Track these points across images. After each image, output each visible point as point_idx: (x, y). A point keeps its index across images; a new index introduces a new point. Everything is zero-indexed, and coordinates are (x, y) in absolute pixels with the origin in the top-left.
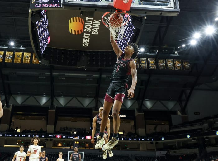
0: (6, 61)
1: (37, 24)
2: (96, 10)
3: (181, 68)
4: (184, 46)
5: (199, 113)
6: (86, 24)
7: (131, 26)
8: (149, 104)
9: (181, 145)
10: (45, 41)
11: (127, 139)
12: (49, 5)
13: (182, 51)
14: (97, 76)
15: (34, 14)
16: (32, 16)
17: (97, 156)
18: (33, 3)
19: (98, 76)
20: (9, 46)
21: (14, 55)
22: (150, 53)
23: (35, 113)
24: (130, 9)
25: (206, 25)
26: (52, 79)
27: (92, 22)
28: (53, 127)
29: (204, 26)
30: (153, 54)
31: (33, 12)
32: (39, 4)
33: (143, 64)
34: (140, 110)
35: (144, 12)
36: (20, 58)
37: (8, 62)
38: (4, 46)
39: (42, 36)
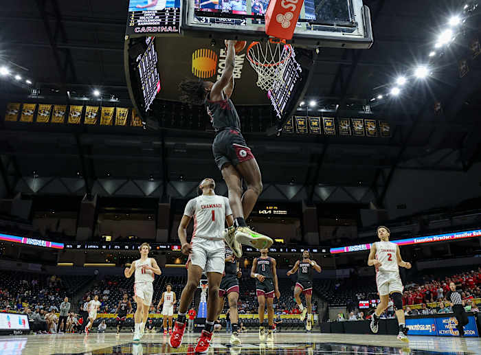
1: (139, 60)
3: (375, 133)
4: (380, 97)
5: (405, 206)
6: (220, 60)
7: (295, 64)
8: (324, 193)
10: (151, 88)
11: (290, 251)
12: (159, 29)
13: (377, 106)
15: (133, 43)
16: (130, 47)
18: (131, 25)
20: (91, 96)
21: (100, 111)
22: (326, 109)
23: (136, 209)
24: (293, 37)
25: (414, 63)
26: (164, 151)
28: (166, 231)
29: (412, 65)
30: (330, 111)
31: (131, 40)
32: (141, 26)
33: (315, 126)
34: (309, 202)
35: (316, 42)
36: (111, 117)
37: (89, 123)
38: (82, 97)
39: (148, 81)
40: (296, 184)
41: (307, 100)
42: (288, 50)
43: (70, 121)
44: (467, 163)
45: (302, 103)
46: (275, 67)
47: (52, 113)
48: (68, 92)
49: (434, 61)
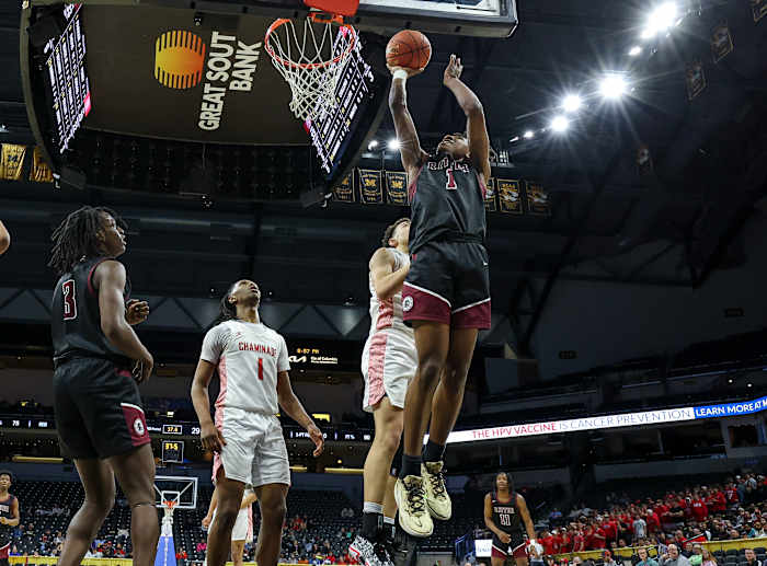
1: (50, 51)
3: (518, 206)
4: (529, 134)
5: (574, 353)
6: (211, 54)
7: (360, 65)
9: (516, 457)
10: (73, 107)
11: (341, 438)
13: (522, 153)
14: (244, 227)
15: (38, 16)
16: (31, 24)
19: (247, 226)
23: (37, 348)
24: (358, 12)
25: (600, 70)
27: (231, 50)
29: (596, 73)
31: (34, 10)
33: (397, 190)
35: (405, 22)
39: (66, 92)
41: (383, 136)
42: (347, 37)
44: (699, 271)
45: (373, 144)
46: (322, 70)
49: (639, 66)
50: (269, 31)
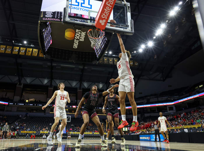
0: (20, 53)
1: (44, 31)
2: (84, 27)
3: (133, 65)
4: (135, 52)
6: (76, 34)
10: (48, 42)
12: (52, 19)
14: (81, 67)
15: (42, 24)
16: (40, 25)
17: (79, 118)
18: (41, 17)
20: (23, 43)
21: (26, 50)
22: (115, 55)
23: (39, 90)
24: (105, 29)
26: (52, 67)
27: (80, 33)
29: (147, 41)
31: (41, 23)
32: (45, 18)
33: (111, 61)
36: (30, 53)
37: (22, 54)
38: (19, 43)
39: (47, 39)
40: (102, 83)
41: (108, 51)
43: (13, 53)
44: (164, 78)
45: (106, 52)
47: (6, 49)
48: (13, 41)
50: (88, 32)
